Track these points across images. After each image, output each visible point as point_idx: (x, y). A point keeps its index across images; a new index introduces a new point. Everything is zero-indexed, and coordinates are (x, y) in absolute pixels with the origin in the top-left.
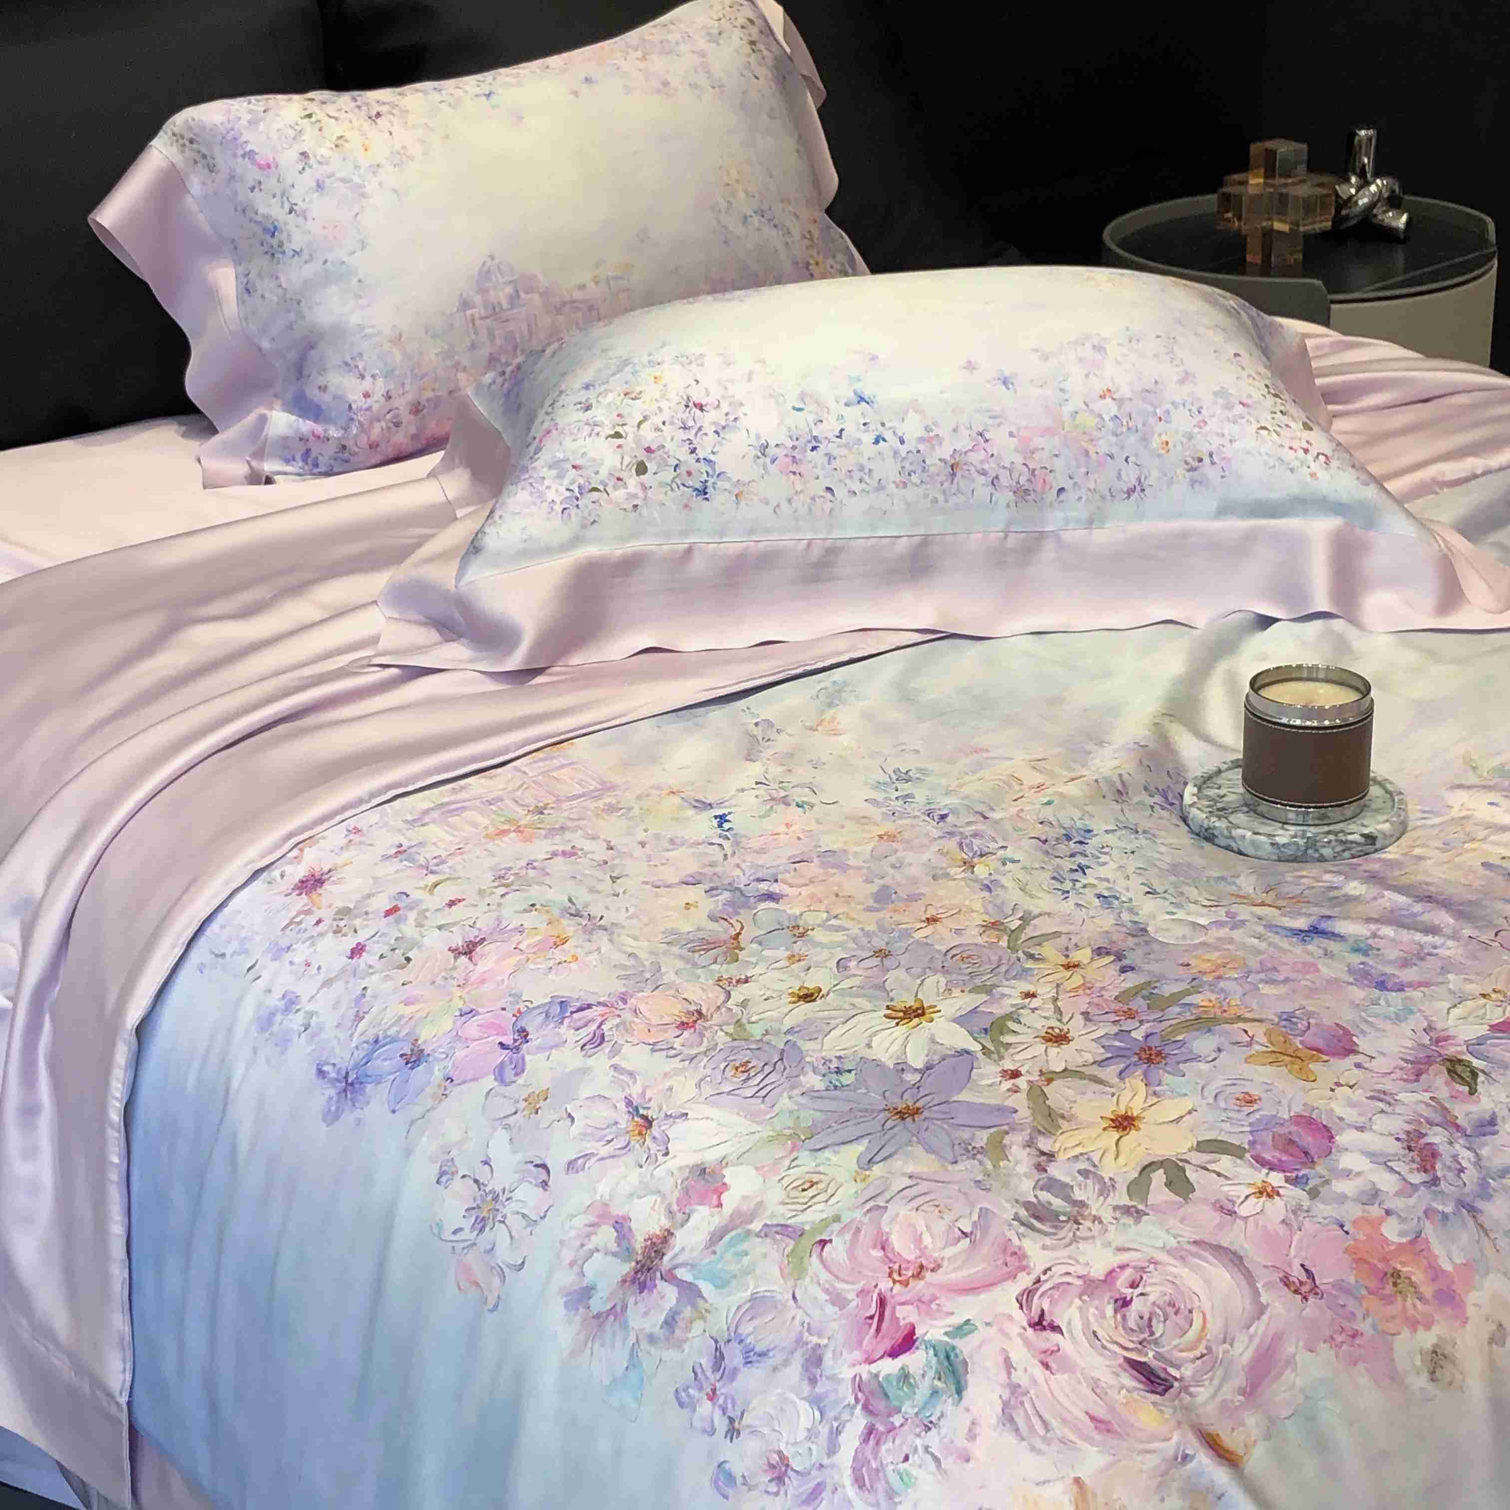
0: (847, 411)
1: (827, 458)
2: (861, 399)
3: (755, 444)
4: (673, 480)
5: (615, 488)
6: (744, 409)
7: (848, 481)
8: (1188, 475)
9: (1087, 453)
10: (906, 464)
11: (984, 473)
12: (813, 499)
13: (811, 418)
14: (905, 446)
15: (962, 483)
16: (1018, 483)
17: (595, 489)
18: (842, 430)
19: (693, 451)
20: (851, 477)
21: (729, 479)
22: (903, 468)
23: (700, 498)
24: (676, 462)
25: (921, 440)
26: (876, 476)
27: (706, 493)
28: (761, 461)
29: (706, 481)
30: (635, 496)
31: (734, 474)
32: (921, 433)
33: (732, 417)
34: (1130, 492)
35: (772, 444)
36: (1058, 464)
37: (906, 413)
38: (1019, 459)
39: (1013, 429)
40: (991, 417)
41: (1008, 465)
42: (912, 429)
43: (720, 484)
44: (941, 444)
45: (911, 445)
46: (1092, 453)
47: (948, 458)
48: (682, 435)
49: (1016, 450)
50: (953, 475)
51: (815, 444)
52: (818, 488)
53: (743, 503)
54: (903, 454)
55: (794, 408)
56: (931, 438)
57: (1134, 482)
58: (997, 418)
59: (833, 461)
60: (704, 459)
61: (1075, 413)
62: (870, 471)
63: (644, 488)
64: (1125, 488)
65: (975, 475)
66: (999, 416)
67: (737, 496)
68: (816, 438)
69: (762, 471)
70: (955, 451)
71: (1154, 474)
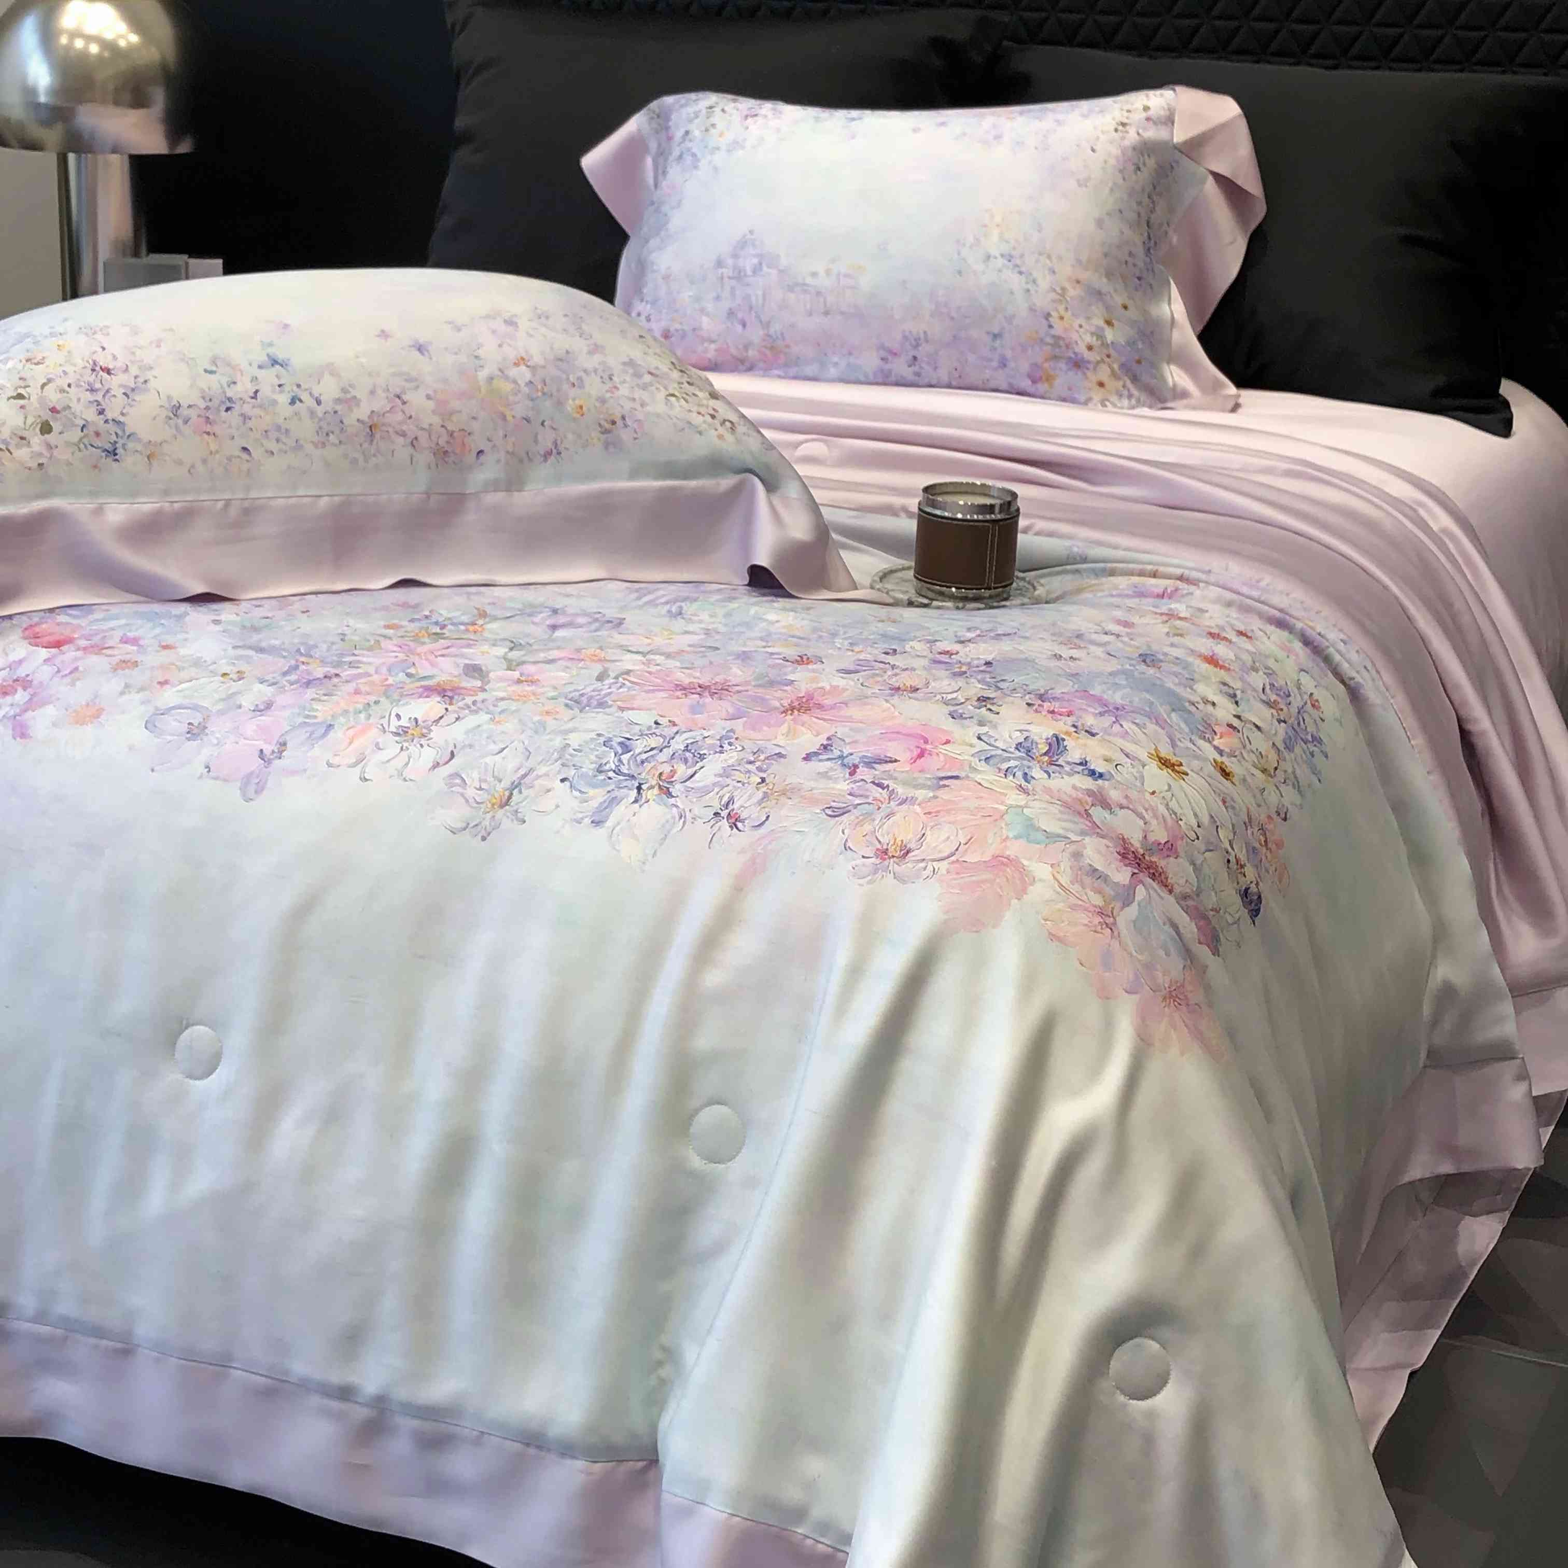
0: (261, 374)
1: (240, 420)
2: (274, 362)
3: (167, 405)
4: (81, 440)
5: (18, 446)
6: (154, 373)
7: (265, 442)
8: (603, 437)
9: (504, 418)
10: (323, 424)
11: (403, 434)
12: (229, 459)
13: (224, 380)
14: (321, 408)
15: (381, 445)
16: (438, 444)
18: (256, 392)
19: (101, 412)
20: (267, 437)
21: (139, 440)
22: (320, 428)
23: (109, 460)
24: (82, 423)
25: (338, 401)
26: (293, 436)
27: (115, 454)
28: (172, 422)
29: (116, 442)
30: (40, 455)
31: (145, 435)
32: (337, 394)
33: (141, 380)
34: (547, 455)
35: (184, 404)
36: (475, 426)
37: (321, 375)
38: (436, 420)
39: (431, 393)
40: (406, 380)
41: (426, 426)
42: (328, 389)
43: (131, 445)
44: (358, 405)
45: (328, 405)
46: (509, 418)
47: (366, 419)
48: (89, 396)
49: (434, 412)
50: (372, 435)
51: (229, 405)
52: (232, 448)
53: (155, 463)
54: (320, 415)
55: (206, 371)
56: (349, 400)
57: (550, 445)
58: (414, 381)
59: (247, 421)
60: (113, 420)
61: (491, 379)
62: (287, 431)
63: (49, 447)
64: (542, 453)
65: (393, 436)
66: (416, 380)
67: (148, 457)
68: (230, 399)
69: (174, 431)
70: (373, 412)
71: (570, 436)
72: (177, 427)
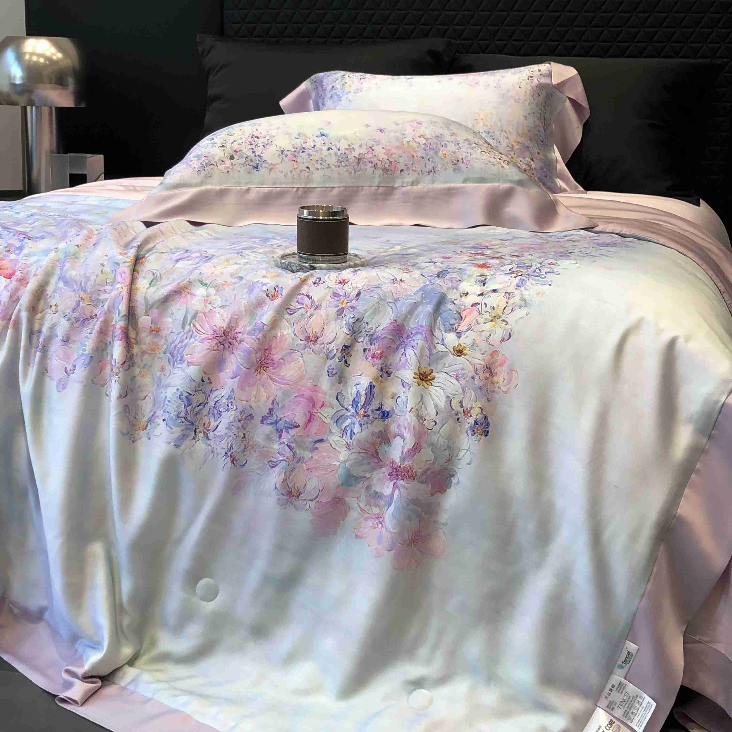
0: (317, 139)
1: (307, 156)
2: (323, 135)
3: (279, 150)
4: (245, 163)
5: (220, 164)
6: (275, 138)
7: (316, 165)
8: (453, 166)
9: (413, 156)
10: (340, 159)
11: (371, 162)
12: (301, 171)
13: (302, 141)
14: (340, 152)
15: (362, 167)
16: (385, 166)
17: (213, 165)
18: (314, 146)
19: (254, 152)
20: (317, 163)
21: (267, 163)
22: (339, 160)
23: (255, 170)
24: (246, 156)
25: (347, 149)
26: (327, 163)
27: (257, 168)
28: (281, 156)
29: (258, 164)
30: (228, 167)
31: (270, 161)
32: (346, 147)
33: (270, 141)
34: (431, 171)
35: (286, 150)
36: (401, 160)
37: (341, 140)
38: (386, 157)
39: (384, 146)
40: (375, 142)
41: (381, 159)
42: (343, 145)
43: (263, 165)
44: (354, 151)
45: (342, 151)
46: (415, 157)
47: (357, 156)
48: (250, 147)
49: (385, 154)
50: (358, 163)
51: (303, 150)
52: (303, 167)
53: (272, 172)
54: (339, 155)
55: (295, 138)
56: (351, 149)
57: (431, 168)
58: (378, 142)
59: (310, 157)
60: (258, 155)
61: (408, 142)
62: (325, 160)
63: (232, 165)
64: (428, 171)
65: (367, 162)
66: (378, 141)
67: (270, 170)
68: (304, 148)
69: (281, 160)
70: (360, 153)
71: (440, 166)
72: (282, 159)
